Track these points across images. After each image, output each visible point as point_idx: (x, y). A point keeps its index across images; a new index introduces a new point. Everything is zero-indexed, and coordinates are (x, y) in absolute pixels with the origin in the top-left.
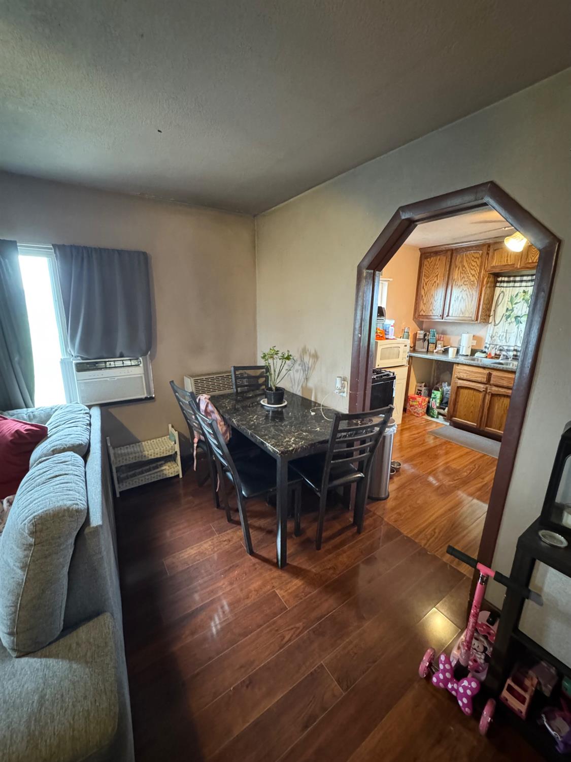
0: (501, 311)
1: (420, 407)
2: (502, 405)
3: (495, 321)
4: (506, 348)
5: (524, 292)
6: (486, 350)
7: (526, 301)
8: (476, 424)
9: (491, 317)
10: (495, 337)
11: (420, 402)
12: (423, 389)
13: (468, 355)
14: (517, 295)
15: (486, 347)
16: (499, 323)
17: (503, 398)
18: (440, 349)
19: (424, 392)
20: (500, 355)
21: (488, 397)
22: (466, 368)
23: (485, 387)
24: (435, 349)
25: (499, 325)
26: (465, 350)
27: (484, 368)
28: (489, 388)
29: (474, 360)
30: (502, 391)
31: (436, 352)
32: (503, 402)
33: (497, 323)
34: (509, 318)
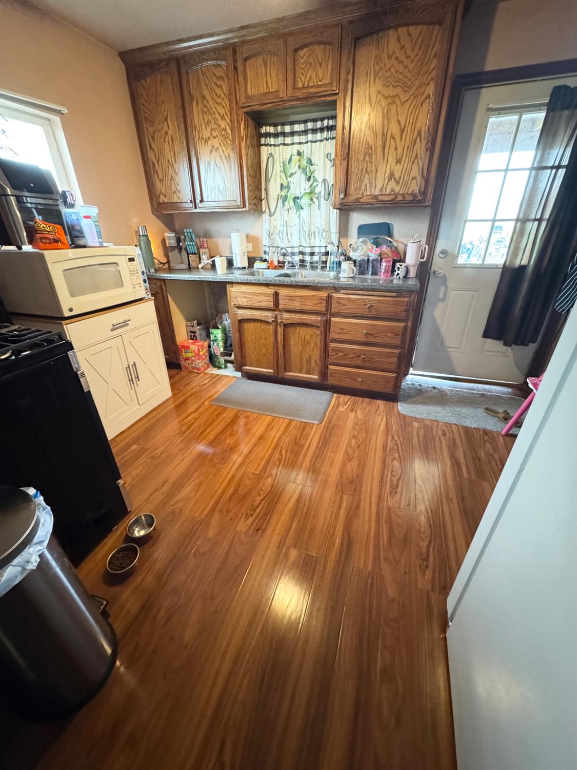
0: (274, 189)
1: (198, 359)
2: (299, 337)
3: (269, 208)
4: (289, 250)
5: (299, 154)
6: (266, 257)
7: (302, 169)
8: (272, 371)
9: (263, 202)
10: (274, 235)
11: (197, 352)
12: (197, 329)
13: (245, 268)
14: (290, 159)
15: (265, 253)
16: (275, 211)
17: (298, 328)
18: (206, 262)
19: (200, 335)
20: (284, 263)
21: (280, 330)
22: (244, 288)
23: (274, 315)
24: (200, 263)
25: (275, 215)
26: (240, 261)
27: (267, 285)
28: (279, 317)
29: (253, 274)
30: (296, 317)
31: (201, 268)
32: (299, 333)
33: (272, 211)
34: (287, 201)
